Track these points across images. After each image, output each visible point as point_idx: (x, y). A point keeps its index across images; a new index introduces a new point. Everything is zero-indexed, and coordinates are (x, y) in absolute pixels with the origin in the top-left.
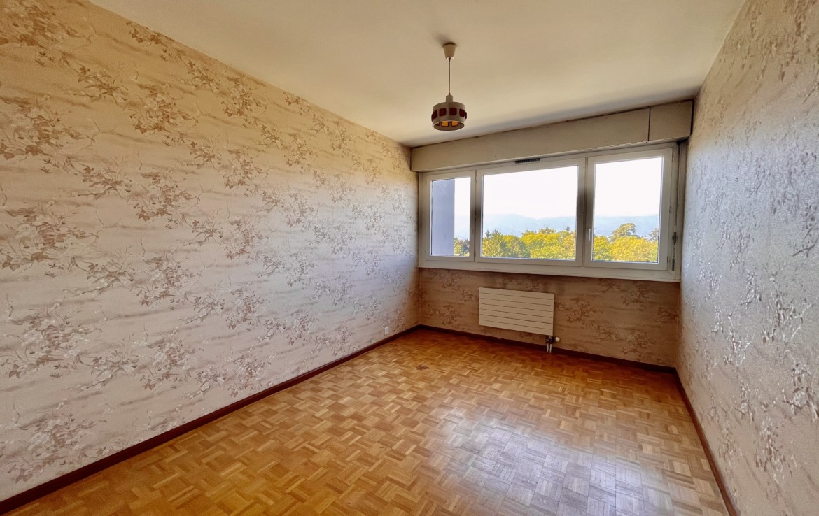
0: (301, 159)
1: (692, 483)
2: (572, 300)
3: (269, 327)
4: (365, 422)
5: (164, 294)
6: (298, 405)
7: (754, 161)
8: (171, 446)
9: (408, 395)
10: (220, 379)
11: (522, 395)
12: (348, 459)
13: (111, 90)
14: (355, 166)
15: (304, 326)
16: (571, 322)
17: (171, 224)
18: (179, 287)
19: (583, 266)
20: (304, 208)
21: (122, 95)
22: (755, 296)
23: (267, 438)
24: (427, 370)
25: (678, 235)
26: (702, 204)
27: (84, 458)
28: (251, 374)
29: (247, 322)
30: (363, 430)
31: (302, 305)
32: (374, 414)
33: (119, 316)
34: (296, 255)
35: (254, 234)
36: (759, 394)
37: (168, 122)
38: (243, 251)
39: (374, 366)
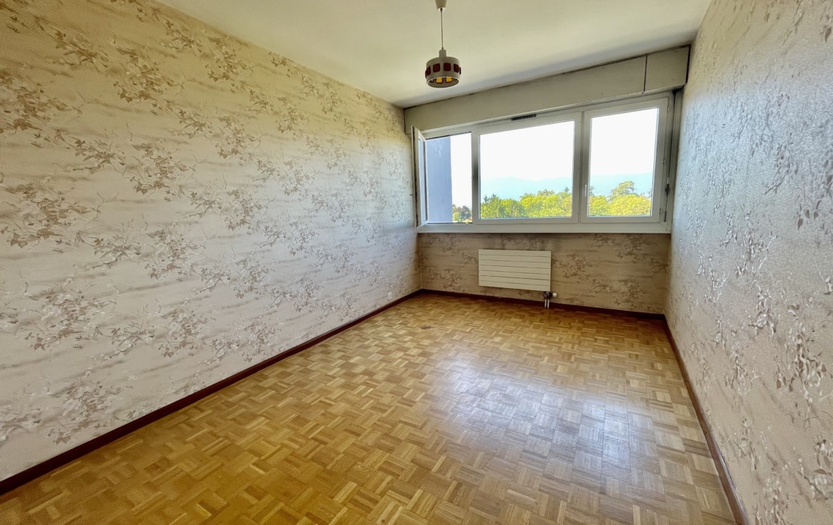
0: (293, 125)
1: (671, 407)
2: (568, 256)
3: (276, 295)
4: (375, 377)
5: (172, 267)
6: (310, 366)
7: (739, 106)
8: (195, 407)
9: (415, 352)
10: (234, 346)
11: (521, 345)
12: (363, 408)
13: (90, 56)
14: (348, 131)
15: (309, 294)
16: (568, 277)
17: (170, 196)
18: (185, 259)
19: (579, 222)
20: (300, 175)
21: (102, 61)
22: (732, 236)
23: (284, 396)
24: (431, 329)
25: (671, 187)
26: (693, 154)
27: (116, 420)
28: (262, 340)
29: (254, 291)
30: (375, 384)
31: (306, 273)
32: (384, 369)
33: (131, 289)
34: (296, 224)
35: (252, 204)
36: (730, 324)
37: (153, 89)
38: (243, 222)
39: (380, 329)
